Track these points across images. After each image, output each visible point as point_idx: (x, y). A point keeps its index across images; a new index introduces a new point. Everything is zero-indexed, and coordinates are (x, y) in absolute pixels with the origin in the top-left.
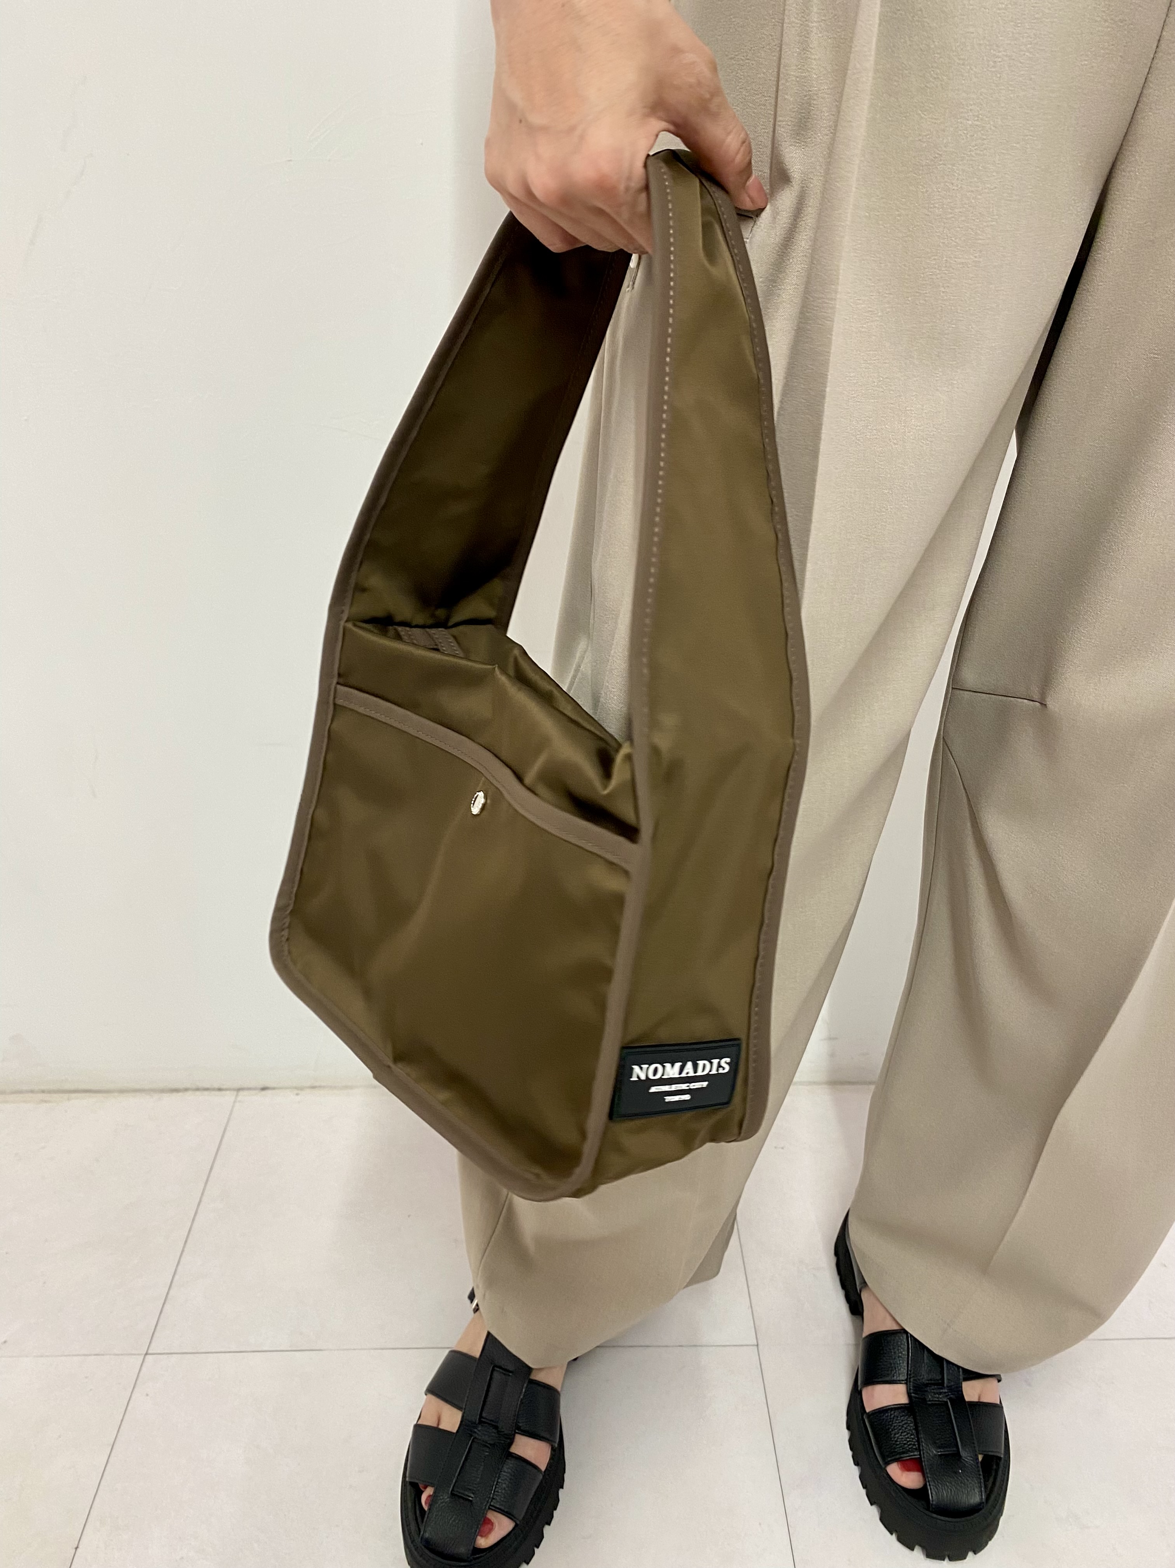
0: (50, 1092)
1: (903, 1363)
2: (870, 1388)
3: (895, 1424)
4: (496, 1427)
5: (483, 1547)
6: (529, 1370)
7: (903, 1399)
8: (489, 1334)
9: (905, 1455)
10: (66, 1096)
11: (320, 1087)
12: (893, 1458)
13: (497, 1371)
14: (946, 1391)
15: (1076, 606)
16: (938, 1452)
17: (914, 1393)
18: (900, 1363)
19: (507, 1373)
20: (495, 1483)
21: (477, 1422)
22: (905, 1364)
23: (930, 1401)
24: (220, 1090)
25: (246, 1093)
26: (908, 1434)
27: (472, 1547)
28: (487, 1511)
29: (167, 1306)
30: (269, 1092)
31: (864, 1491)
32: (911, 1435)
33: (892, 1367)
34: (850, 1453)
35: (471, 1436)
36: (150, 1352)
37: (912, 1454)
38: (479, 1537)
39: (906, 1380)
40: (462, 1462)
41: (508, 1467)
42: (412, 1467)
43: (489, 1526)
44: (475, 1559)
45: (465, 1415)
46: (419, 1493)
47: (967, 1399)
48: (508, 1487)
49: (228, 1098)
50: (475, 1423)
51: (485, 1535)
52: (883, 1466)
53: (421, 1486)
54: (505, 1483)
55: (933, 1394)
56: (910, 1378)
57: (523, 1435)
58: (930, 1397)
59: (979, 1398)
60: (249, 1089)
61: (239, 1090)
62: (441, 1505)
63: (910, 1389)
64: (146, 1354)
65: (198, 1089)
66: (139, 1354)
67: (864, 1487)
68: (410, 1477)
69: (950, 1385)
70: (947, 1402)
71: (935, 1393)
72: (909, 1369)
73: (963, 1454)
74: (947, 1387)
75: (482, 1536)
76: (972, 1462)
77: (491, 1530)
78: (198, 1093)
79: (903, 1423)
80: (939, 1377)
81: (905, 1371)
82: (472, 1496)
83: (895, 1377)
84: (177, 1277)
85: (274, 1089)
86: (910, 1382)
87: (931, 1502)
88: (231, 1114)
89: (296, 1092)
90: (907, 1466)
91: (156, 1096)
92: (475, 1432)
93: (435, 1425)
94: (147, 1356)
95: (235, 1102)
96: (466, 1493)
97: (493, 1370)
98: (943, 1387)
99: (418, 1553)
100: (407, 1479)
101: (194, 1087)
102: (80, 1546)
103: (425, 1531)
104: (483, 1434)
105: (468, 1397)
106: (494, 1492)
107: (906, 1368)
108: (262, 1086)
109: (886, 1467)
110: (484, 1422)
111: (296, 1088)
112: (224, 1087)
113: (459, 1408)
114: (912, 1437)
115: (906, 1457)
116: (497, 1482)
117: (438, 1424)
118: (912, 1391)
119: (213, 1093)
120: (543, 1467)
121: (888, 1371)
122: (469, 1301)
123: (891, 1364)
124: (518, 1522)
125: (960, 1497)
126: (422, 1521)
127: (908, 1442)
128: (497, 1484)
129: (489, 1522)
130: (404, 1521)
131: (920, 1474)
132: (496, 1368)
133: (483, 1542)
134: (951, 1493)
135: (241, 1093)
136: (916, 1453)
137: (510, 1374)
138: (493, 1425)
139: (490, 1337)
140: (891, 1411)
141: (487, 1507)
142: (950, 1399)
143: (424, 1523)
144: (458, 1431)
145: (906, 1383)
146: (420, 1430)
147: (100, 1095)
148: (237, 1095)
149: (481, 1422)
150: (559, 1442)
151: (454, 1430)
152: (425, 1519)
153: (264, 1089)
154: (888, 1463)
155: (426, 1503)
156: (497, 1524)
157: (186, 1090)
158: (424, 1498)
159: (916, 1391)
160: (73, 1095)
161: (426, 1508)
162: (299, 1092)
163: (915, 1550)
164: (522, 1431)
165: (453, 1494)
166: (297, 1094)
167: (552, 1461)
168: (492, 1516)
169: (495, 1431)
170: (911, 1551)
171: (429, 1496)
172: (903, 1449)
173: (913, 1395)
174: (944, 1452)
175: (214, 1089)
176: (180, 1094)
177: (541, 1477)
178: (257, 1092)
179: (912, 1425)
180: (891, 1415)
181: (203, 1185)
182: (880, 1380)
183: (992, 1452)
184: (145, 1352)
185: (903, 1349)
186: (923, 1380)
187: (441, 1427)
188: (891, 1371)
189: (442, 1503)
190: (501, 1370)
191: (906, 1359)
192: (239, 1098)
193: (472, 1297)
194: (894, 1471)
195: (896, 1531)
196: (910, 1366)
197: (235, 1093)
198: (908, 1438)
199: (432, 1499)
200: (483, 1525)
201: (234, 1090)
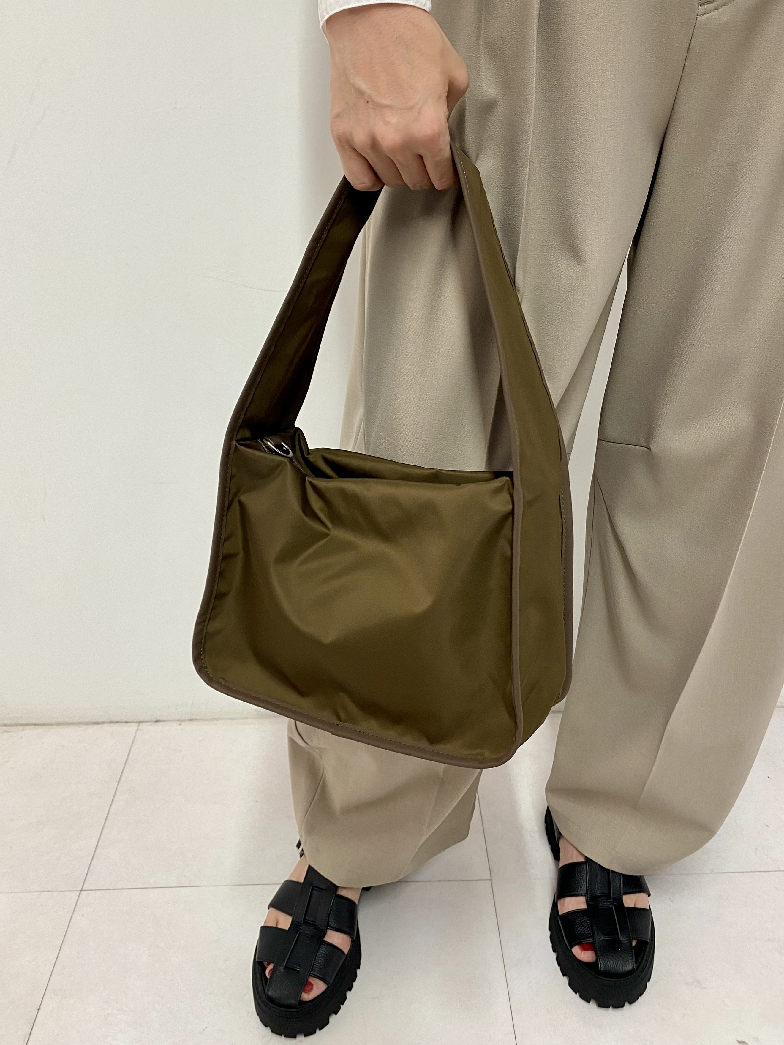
0: (10, 725)
1: (584, 883)
2: (562, 900)
3: (578, 922)
4: (314, 925)
5: (305, 1000)
6: (336, 888)
7: (583, 906)
8: (310, 867)
9: (584, 940)
10: (21, 728)
11: (196, 720)
12: (576, 943)
13: (315, 889)
14: (612, 900)
15: (664, 389)
16: (606, 938)
17: (590, 902)
18: (582, 883)
19: (322, 890)
20: (314, 959)
21: (302, 923)
22: (585, 883)
23: (601, 907)
24: (127, 722)
25: (144, 724)
26: (585, 927)
27: (298, 1000)
28: (309, 977)
29: (94, 861)
30: (160, 723)
31: (559, 968)
32: (588, 928)
33: (576, 886)
34: (551, 945)
35: (298, 931)
36: (83, 889)
37: (588, 940)
38: (303, 993)
39: (586, 894)
40: (292, 947)
41: (322, 949)
42: (259, 952)
43: (310, 987)
44: (301, 1008)
45: (294, 918)
46: (264, 969)
47: (626, 905)
48: (323, 962)
49: (133, 728)
50: (301, 923)
51: (307, 992)
52: (569, 948)
53: (265, 963)
54: (320, 960)
55: (603, 903)
56: (588, 892)
57: (333, 930)
58: (601, 904)
59: (635, 905)
60: (147, 722)
61: (140, 722)
62: (279, 974)
63: (588, 899)
64: (81, 890)
65: (111, 722)
66: (77, 891)
67: (559, 965)
68: (258, 958)
69: (614, 897)
70: (612, 907)
71: (604, 902)
72: (587, 886)
73: (622, 939)
74: (612, 897)
75: (306, 992)
76: (627, 944)
77: (311, 989)
78: (112, 725)
79: (583, 920)
80: (607, 892)
81: (585, 888)
82: (299, 967)
83: (578, 892)
84: (100, 843)
85: (164, 721)
86: (588, 894)
87: (600, 969)
88: (135, 737)
89: (179, 723)
90: (584, 948)
91: (83, 727)
92: (301, 929)
93: (274, 926)
94: (82, 892)
95: (137, 730)
96: (295, 966)
97: (313, 889)
98: (610, 898)
99: (264, 1004)
100: (256, 960)
101: (109, 721)
102: (41, 1008)
103: (268, 990)
104: (306, 930)
105: (296, 907)
106: (313, 965)
107: (585, 886)
108: (155, 720)
109: (571, 948)
110: (307, 923)
111: (179, 720)
112: (130, 720)
113: (290, 914)
114: (588, 929)
115: (584, 941)
116: (315, 959)
117: (277, 925)
118: (589, 901)
119: (122, 724)
120: (346, 951)
121: (574, 888)
122: (297, 848)
123: (576, 884)
124: (329, 985)
125: (619, 965)
126: (266, 985)
127: (586, 932)
128: (315, 960)
129: (311, 985)
130: (255, 986)
131: (593, 952)
132: (315, 888)
133: (306, 997)
134: (613, 964)
135: (141, 724)
136: (590, 939)
137: (324, 891)
138: (312, 924)
139: (310, 868)
140: (575, 914)
141: (309, 974)
142: (615, 906)
143: (267, 986)
144: (289, 928)
145: (585, 896)
146: (264, 929)
147: (45, 727)
148: (139, 726)
149: (304, 922)
150: (356, 935)
151: (287, 928)
152: (268, 983)
153: (157, 721)
154: (572, 946)
155: (269, 974)
156: (315, 985)
157: (104, 723)
158: (267, 972)
159: (592, 900)
160: (26, 727)
161: (268, 977)
162: (181, 723)
163: (591, 1002)
164: (331, 927)
165: (286, 967)
166: (180, 725)
167: (352, 949)
168: (311, 980)
169: (313, 927)
170: (588, 1004)
171: (271, 970)
172: (582, 936)
173: (590, 903)
174: (609, 937)
175: (123, 722)
176: (100, 726)
177: (344, 958)
178: (151, 723)
179: (588, 922)
180: (575, 916)
181: (116, 784)
182: (569, 894)
183: (641, 938)
184: (80, 889)
185: (584, 873)
186: (596, 894)
187: (279, 927)
188: (576, 888)
189: (279, 972)
190: (318, 889)
191: (585, 880)
192: (140, 728)
193: (299, 845)
194: (577, 951)
195: (579, 991)
196: (588, 884)
197: (137, 724)
198: (586, 930)
199: (273, 972)
200: (306, 986)
201: (136, 722)
